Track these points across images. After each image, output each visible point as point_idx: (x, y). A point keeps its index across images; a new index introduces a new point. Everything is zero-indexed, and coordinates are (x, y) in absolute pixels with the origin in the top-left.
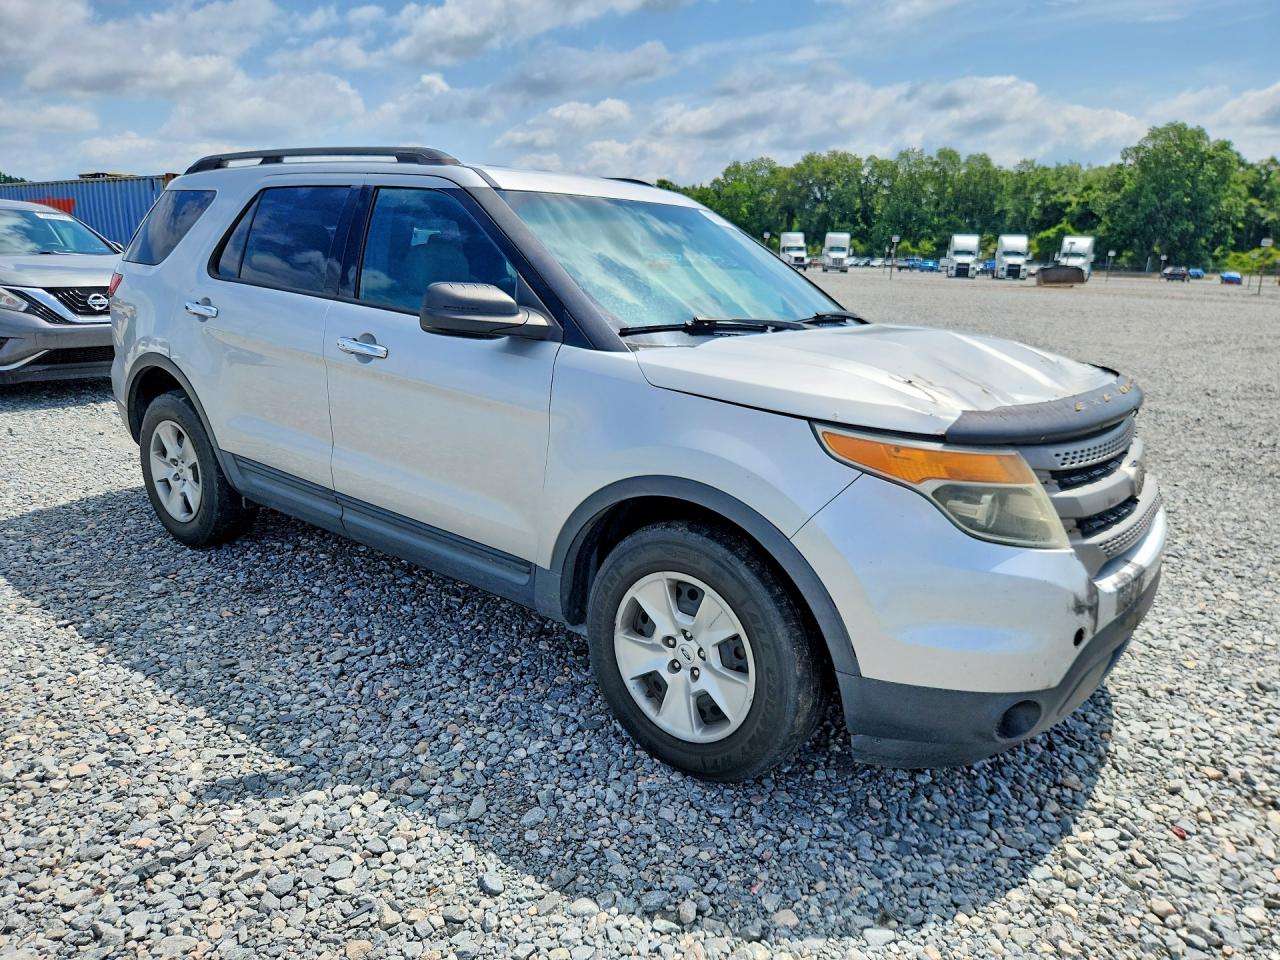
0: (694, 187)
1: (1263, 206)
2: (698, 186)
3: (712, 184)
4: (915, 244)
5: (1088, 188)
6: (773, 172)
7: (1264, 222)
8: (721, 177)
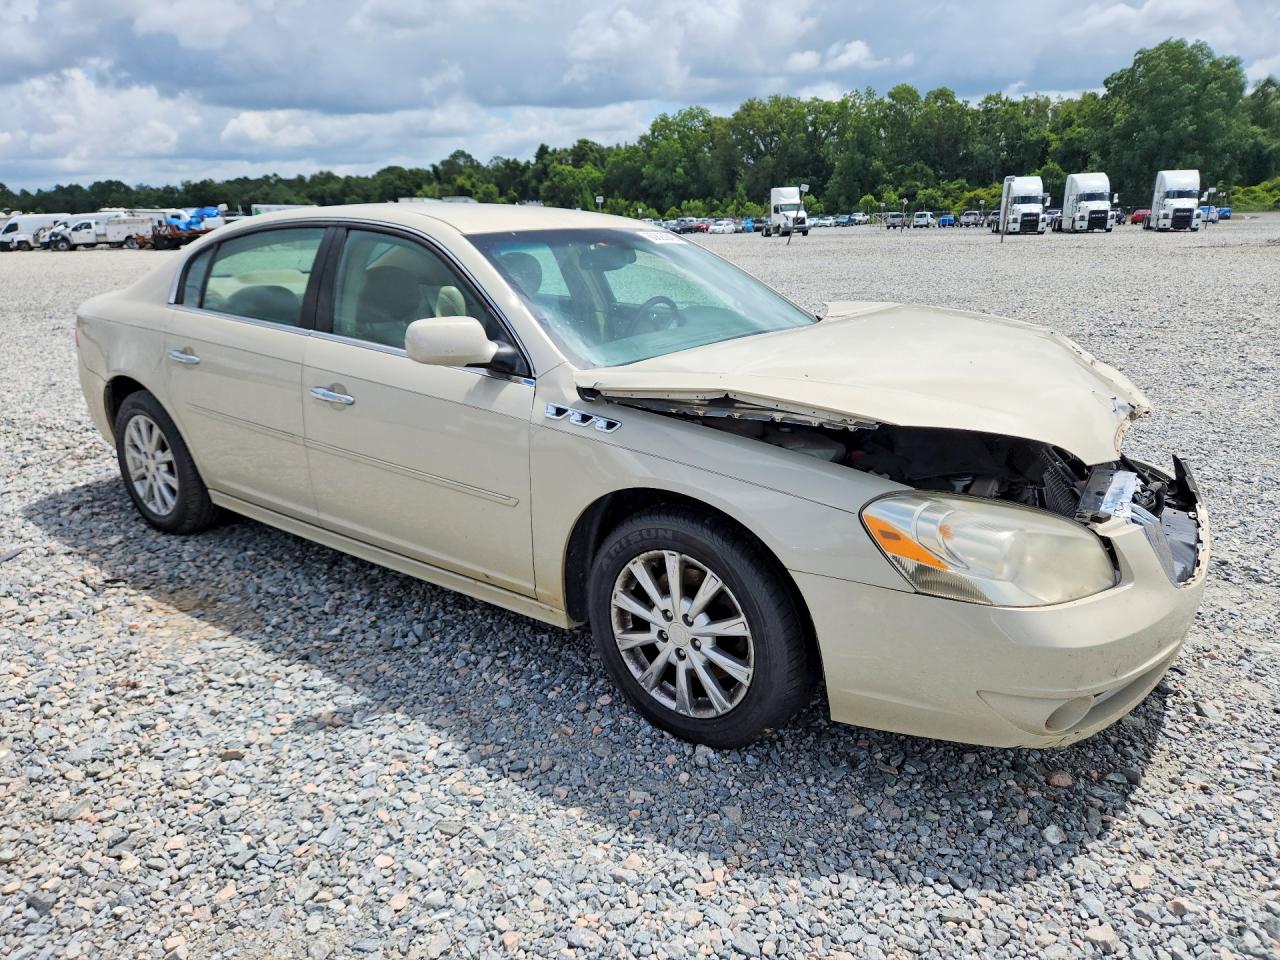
0: (618, 146)
1: (1265, 134)
2: (623, 146)
3: (640, 143)
4: (878, 197)
5: (1069, 123)
6: (708, 124)
7: (1266, 151)
8: (649, 133)
